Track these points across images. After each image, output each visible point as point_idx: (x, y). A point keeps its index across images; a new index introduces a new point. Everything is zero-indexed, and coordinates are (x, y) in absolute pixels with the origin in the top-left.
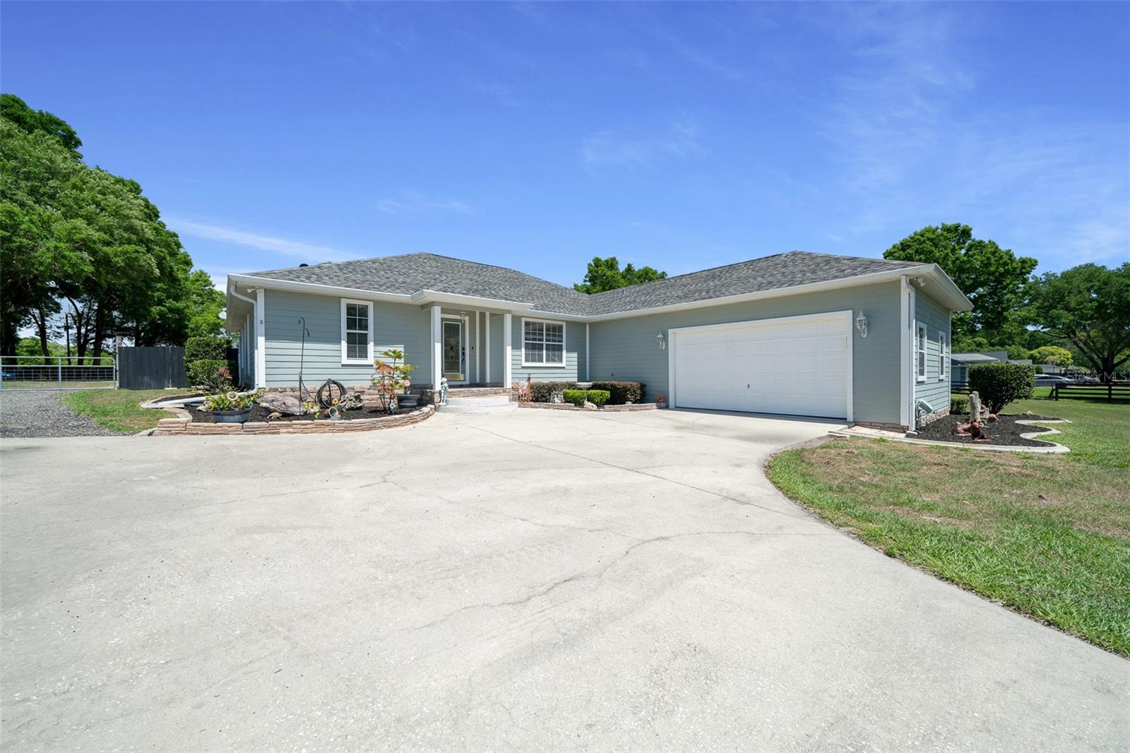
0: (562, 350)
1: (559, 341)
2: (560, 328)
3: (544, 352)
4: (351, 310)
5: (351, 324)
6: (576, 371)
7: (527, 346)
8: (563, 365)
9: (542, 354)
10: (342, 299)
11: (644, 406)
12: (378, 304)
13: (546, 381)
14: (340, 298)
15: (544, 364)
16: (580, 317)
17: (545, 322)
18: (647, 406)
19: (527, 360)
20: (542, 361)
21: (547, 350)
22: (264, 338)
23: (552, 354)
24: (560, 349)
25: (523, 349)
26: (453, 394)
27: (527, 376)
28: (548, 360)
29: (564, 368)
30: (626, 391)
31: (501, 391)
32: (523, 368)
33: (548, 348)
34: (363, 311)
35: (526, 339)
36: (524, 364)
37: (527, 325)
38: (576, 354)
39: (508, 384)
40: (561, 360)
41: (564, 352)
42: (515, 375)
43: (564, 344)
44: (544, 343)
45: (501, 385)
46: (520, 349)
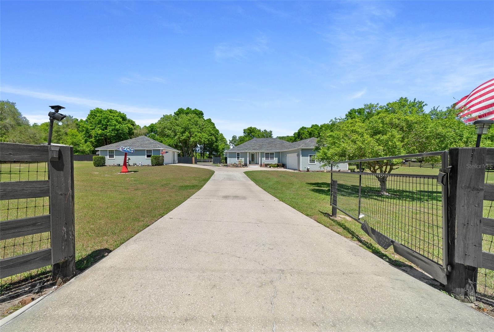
2: (273, 153)
4: (237, 154)
5: (237, 155)
6: (277, 161)
7: (266, 157)
8: (274, 160)
10: (236, 152)
12: (241, 152)
13: (270, 163)
15: (270, 160)
16: (278, 151)
17: (270, 153)
24: (273, 157)
28: (270, 159)
30: (279, 165)
33: (270, 157)
34: (239, 154)
36: (265, 160)
37: (266, 154)
38: (277, 158)
39: (260, 164)
40: (273, 159)
41: (274, 158)
42: (263, 162)
43: (274, 156)
44: (270, 156)
45: (259, 164)
46: (264, 157)
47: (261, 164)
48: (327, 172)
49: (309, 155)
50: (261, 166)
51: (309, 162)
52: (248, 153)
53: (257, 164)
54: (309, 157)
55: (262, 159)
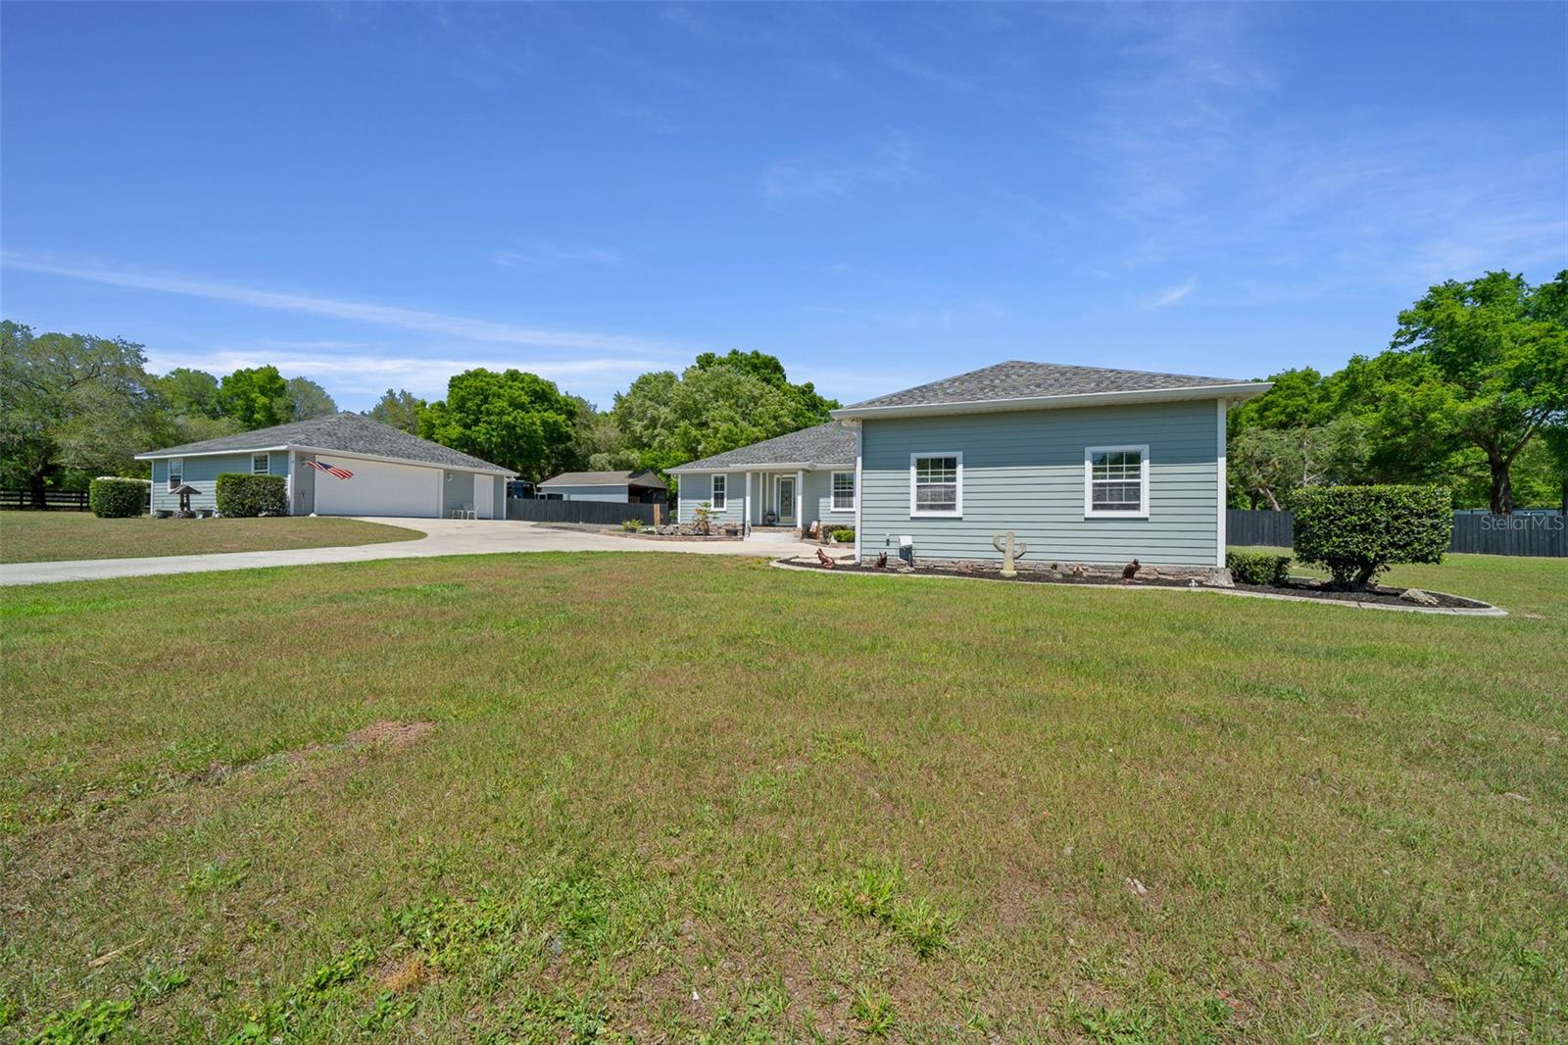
5: (716, 488)
7: (837, 495)
10: (712, 474)
19: (836, 506)
25: (832, 498)
26: (758, 530)
34: (722, 479)
35: (835, 488)
36: (833, 509)
39: (799, 525)
46: (829, 497)
48: (1018, 577)
49: (914, 457)
51: (913, 503)
52: (748, 475)
54: (913, 470)
55: (821, 504)
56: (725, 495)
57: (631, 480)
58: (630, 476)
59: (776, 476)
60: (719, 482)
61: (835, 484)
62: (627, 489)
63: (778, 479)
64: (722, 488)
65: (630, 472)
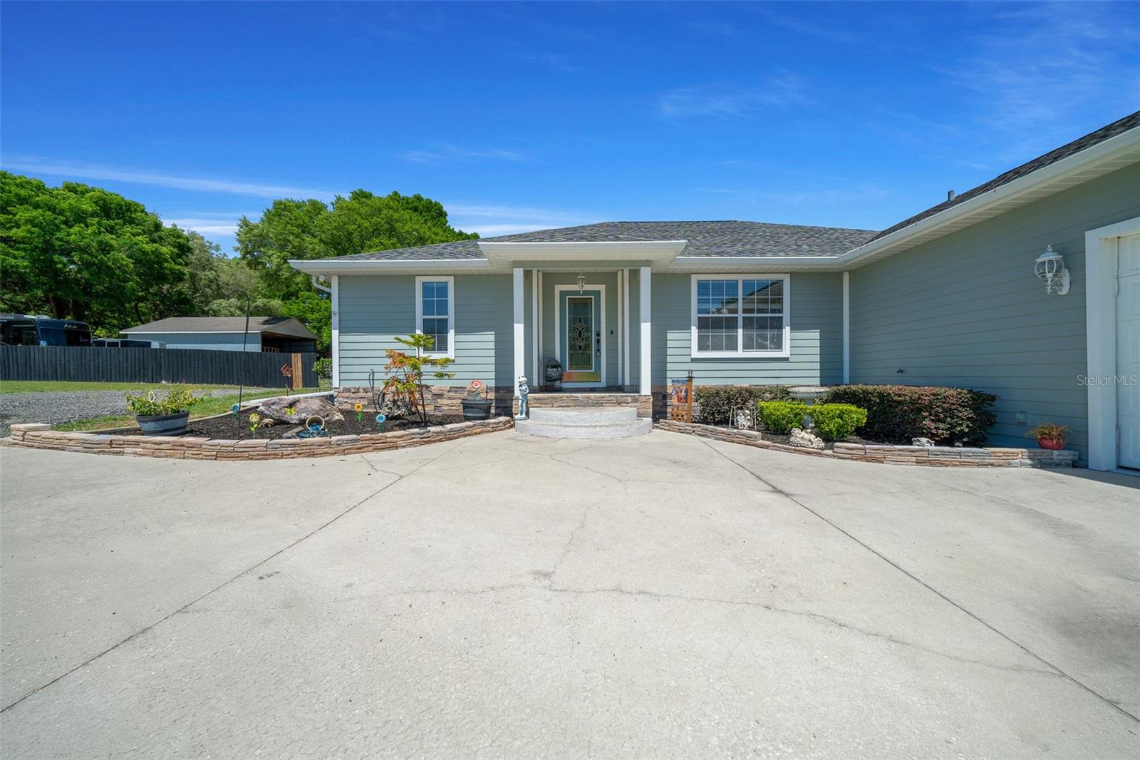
0: (780, 327)
1: (773, 311)
2: (776, 285)
3: (740, 331)
5: (427, 308)
6: (818, 366)
7: (703, 324)
8: (786, 352)
9: (737, 337)
10: (417, 277)
11: (975, 455)
13: (745, 384)
14: (415, 276)
15: (740, 353)
17: (740, 278)
18: (989, 455)
19: (702, 347)
20: (736, 349)
21: (744, 327)
22: (337, 331)
23: (759, 336)
24: (777, 324)
25: (694, 330)
26: (541, 403)
27: (686, 374)
28: (747, 346)
29: (787, 359)
30: (920, 411)
31: (630, 400)
32: (694, 360)
33: (748, 324)
34: (443, 289)
35: (702, 311)
36: (696, 354)
37: (703, 286)
38: (816, 335)
39: (646, 388)
40: (778, 345)
41: (787, 332)
42: (675, 371)
43: (786, 315)
44: (740, 316)
45: (636, 388)
46: (687, 327)
47: (660, 396)
50: (659, 414)
52: (518, 274)
53: (620, 389)
55: (669, 344)
56: (451, 323)
57: (266, 327)
58: (265, 323)
59: (559, 288)
60: (435, 295)
61: (700, 301)
62: (260, 339)
63: (563, 294)
64: (443, 308)
65: (266, 318)
